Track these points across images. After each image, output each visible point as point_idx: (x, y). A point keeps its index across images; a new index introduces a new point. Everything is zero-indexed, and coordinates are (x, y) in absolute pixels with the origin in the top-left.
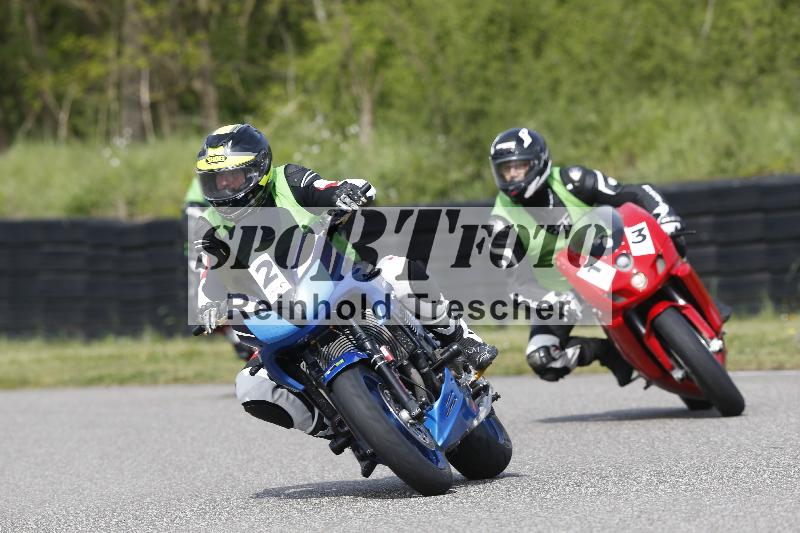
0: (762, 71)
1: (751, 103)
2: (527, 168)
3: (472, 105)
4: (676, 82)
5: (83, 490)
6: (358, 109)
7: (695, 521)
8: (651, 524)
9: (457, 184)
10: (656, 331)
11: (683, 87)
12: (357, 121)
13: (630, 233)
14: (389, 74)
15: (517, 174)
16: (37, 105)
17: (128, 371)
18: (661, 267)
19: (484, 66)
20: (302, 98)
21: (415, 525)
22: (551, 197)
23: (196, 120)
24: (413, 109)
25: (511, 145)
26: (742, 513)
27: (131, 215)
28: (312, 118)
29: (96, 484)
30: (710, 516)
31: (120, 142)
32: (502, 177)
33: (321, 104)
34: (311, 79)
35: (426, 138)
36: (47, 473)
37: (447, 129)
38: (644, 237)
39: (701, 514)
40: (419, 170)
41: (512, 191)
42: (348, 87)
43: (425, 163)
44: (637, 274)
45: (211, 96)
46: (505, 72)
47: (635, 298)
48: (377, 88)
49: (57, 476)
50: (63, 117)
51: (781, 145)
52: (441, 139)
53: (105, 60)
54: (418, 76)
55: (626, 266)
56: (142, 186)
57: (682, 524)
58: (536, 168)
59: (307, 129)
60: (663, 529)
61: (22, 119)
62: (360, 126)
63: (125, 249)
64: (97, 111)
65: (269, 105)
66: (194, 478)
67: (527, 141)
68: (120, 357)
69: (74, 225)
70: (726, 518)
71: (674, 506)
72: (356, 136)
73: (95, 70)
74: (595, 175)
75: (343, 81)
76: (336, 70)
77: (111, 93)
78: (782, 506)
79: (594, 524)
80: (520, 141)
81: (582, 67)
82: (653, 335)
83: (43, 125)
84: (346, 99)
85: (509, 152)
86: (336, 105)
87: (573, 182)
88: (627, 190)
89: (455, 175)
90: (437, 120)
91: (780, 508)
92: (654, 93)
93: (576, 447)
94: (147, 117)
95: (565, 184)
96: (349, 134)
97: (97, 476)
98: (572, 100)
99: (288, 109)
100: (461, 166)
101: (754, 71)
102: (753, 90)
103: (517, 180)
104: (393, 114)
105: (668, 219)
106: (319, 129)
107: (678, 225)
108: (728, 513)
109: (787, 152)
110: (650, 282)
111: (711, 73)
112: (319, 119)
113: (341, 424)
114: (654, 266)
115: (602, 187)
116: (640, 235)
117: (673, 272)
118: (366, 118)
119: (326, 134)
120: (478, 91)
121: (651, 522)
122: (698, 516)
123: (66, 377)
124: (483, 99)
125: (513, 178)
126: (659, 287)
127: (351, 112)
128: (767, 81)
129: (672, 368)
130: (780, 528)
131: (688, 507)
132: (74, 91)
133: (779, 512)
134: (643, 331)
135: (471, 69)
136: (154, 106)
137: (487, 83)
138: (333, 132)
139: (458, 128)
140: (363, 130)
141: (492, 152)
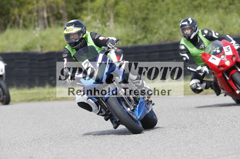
0: (230, 4)
1: (227, 13)
2: (191, 30)
3: (143, 16)
4: (205, 8)
5: (28, 133)
6: (109, 18)
7: (211, 139)
8: (198, 140)
9: (139, 39)
10: (232, 79)
11: (207, 9)
12: (109, 21)
13: (225, 49)
14: (118, 7)
15: (188, 32)
16: (13, 18)
17: (41, 97)
18: (234, 59)
19: (147, 4)
20: (93, 15)
21: (127, 142)
22: (198, 38)
23: (60, 22)
24: (126, 17)
25: (186, 23)
26: (225, 137)
27: (42, 51)
28: (96, 21)
29: (32, 131)
30: (215, 137)
31: (38, 29)
32: (183, 33)
33: (98, 16)
34: (95, 9)
35: (130, 26)
36: (17, 128)
37: (136, 23)
38: (229, 50)
39: (213, 137)
40: (128, 35)
41: (187, 37)
42: (106, 11)
43: (130, 34)
44: (227, 61)
45: (65, 15)
46: (153, 6)
47: (226, 68)
48: (115, 11)
49: (20, 129)
50: (21, 22)
51: (236, 26)
52: (134, 26)
53: (33, 4)
54: (127, 8)
55: (224, 58)
56: (44, 42)
57: (207, 140)
58: (194, 30)
59: (94, 24)
60: (201, 142)
61: (9, 22)
62: (110, 23)
63: (40, 61)
64: (31, 20)
65: (83, 17)
66: (61, 129)
67: (191, 22)
68: (39, 93)
69: (25, 54)
70: (220, 138)
71: (205, 135)
72: (109, 26)
73: (30, 7)
74: (212, 32)
75: (105, 9)
76: (102, 6)
77: (35, 14)
78: (237, 134)
79: (181, 141)
80: (189, 22)
81: (176, 4)
82: (231, 80)
83: (15, 24)
84: (106, 15)
85: (185, 25)
86: (103, 17)
87: (205, 34)
88: (222, 36)
89: (138, 37)
90: (133, 21)
91: (236, 135)
92: (198, 11)
93: (175, 118)
94: (46, 21)
95: (203, 35)
96: (107, 25)
97: (32, 129)
98: (174, 14)
99: (89, 18)
100: (141, 34)
101: (228, 4)
102: (228, 10)
103: (188, 33)
104: (120, 19)
105: (236, 45)
106: (98, 24)
107: (239, 47)
108: (221, 136)
109: (238, 28)
110: (231, 64)
111: (215, 5)
112: (98, 21)
113: (109, 111)
114: (232, 59)
115: (214, 36)
116: (228, 49)
117: (238, 61)
118: (112, 20)
119: (100, 25)
120: (146, 12)
121: (198, 139)
122: (212, 138)
123: (23, 99)
124: (147, 14)
125: (187, 33)
126: (233, 65)
127: (107, 19)
128: (232, 7)
129: (236, 90)
130: (236, 141)
131: (209, 135)
132: (24, 13)
133: (236, 136)
134: (228, 79)
135: (143, 5)
136: (48, 18)
137: (148, 9)
138: (102, 24)
139: (139, 23)
140: (111, 24)
141: (180, 25)
